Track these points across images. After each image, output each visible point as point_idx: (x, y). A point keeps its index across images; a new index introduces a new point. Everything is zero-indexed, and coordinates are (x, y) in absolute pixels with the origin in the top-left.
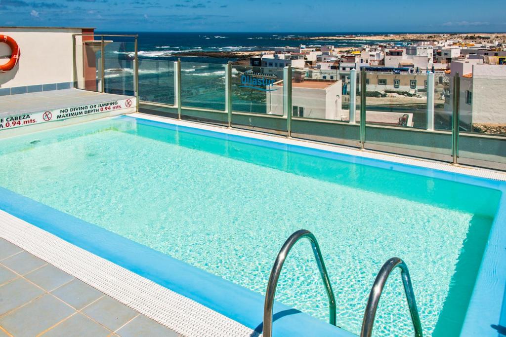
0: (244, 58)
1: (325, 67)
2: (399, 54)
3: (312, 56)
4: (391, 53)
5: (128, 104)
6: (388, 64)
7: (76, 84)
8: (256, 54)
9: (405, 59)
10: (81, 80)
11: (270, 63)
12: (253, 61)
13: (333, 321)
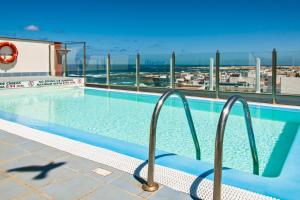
0: (149, 78)
1: (195, 83)
2: (238, 76)
3: (188, 77)
4: (233, 76)
5: (80, 82)
6: (231, 81)
7: (50, 73)
8: (157, 76)
9: (241, 79)
10: (53, 71)
11: (164, 80)
12: (154, 79)
13: (199, 158)
